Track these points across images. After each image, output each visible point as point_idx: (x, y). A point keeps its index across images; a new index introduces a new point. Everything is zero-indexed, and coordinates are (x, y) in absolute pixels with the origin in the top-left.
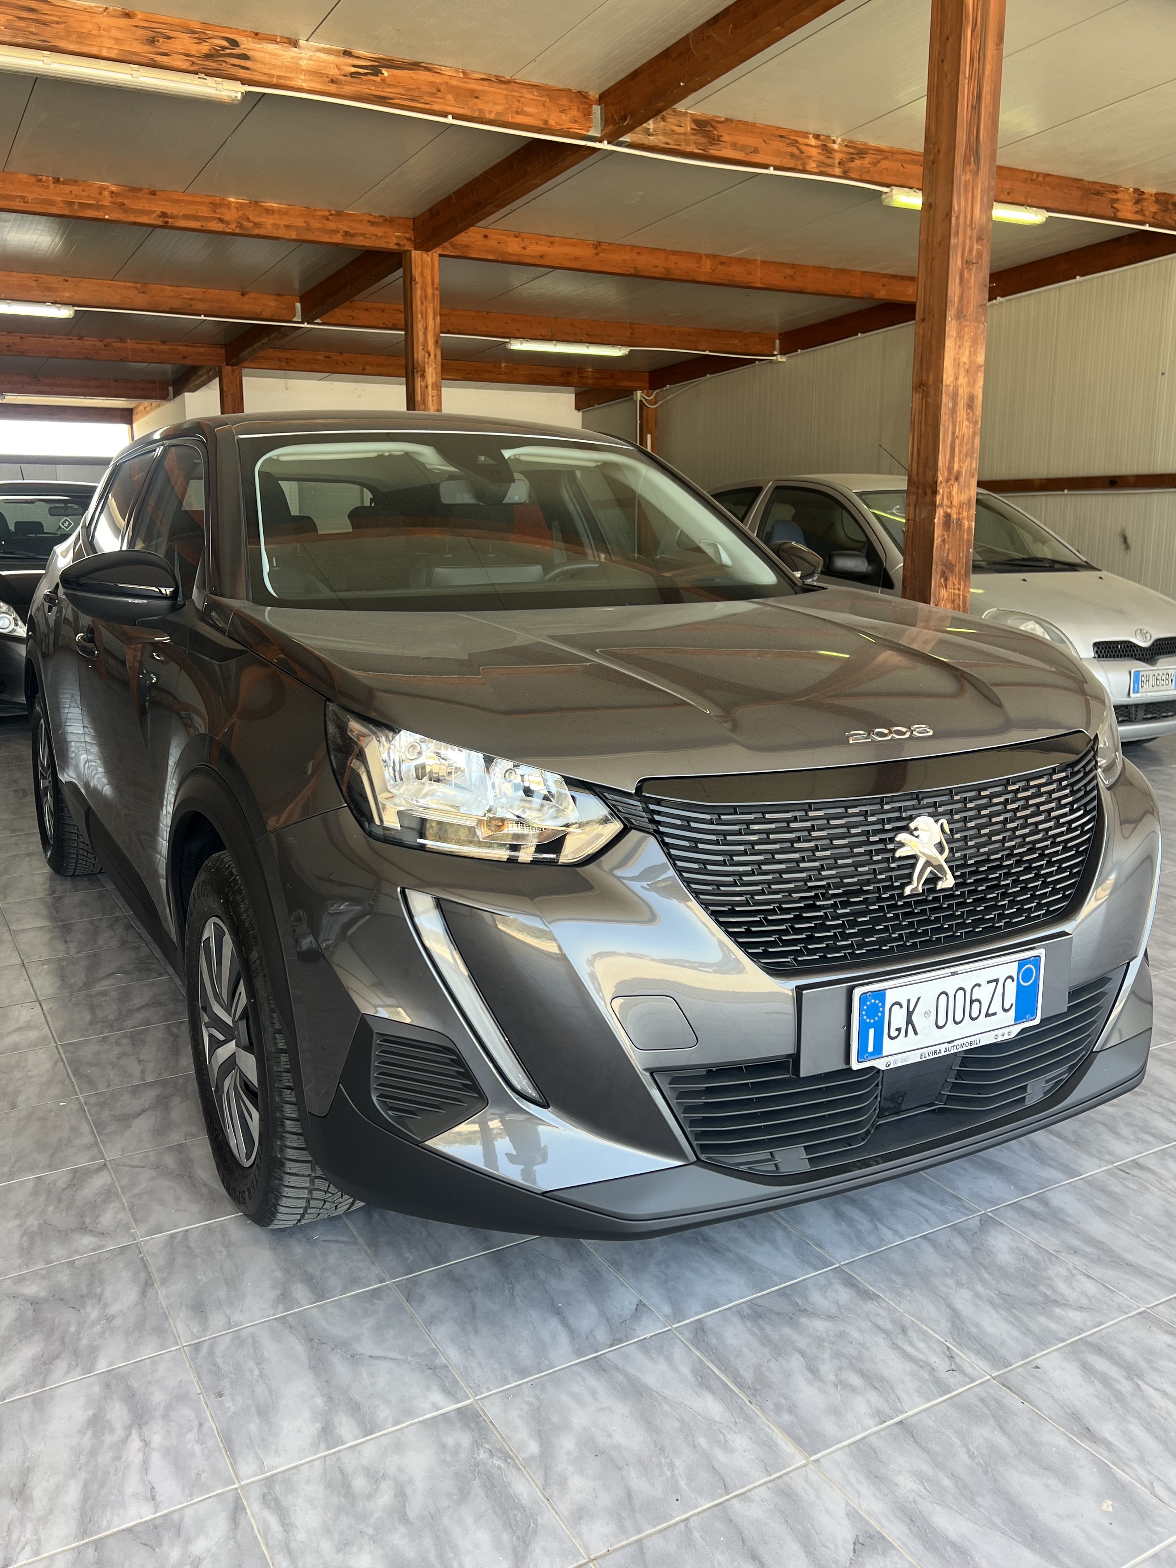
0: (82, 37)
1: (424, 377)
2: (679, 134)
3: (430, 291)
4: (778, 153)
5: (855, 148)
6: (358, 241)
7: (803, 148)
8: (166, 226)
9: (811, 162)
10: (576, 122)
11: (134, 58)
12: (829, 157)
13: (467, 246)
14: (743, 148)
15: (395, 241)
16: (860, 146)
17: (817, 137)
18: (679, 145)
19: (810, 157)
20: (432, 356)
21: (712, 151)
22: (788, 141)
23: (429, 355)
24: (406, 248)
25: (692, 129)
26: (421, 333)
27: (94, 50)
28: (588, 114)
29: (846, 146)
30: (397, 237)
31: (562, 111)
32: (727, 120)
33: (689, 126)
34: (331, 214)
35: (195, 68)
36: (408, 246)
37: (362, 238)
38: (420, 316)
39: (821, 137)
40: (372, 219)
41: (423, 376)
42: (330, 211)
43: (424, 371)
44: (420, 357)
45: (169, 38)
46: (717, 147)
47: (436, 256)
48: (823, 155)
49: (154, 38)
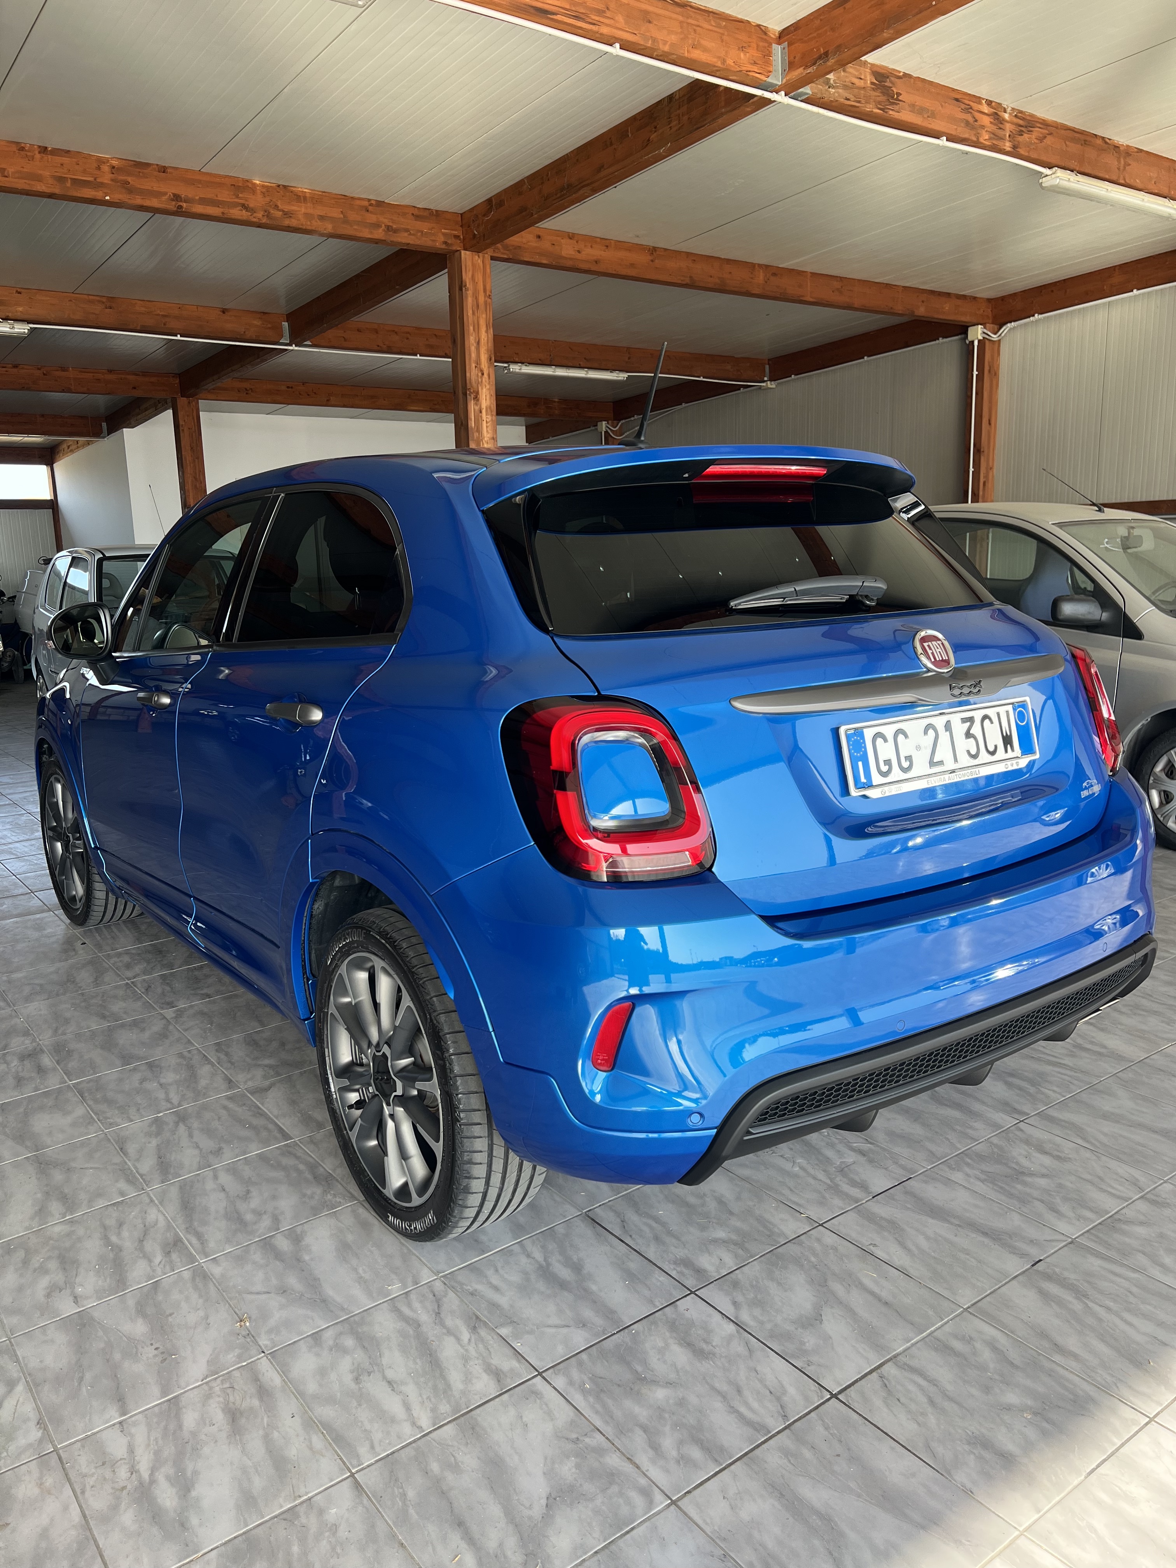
1: (478, 400)
2: (860, 88)
3: (481, 299)
4: (952, 119)
5: (1023, 119)
6: (404, 239)
7: (977, 115)
8: (179, 212)
9: (984, 132)
10: (755, 63)
12: (1001, 129)
13: (520, 247)
14: (921, 111)
15: (442, 239)
16: (1028, 118)
17: (989, 103)
18: (859, 102)
19: (983, 127)
20: (486, 375)
21: (891, 112)
22: (963, 106)
23: (483, 374)
24: (454, 248)
25: (872, 83)
26: (473, 348)
28: (767, 55)
29: (1016, 116)
30: (444, 234)
31: (742, 48)
32: (905, 75)
33: (869, 78)
34: (371, 205)
36: (457, 245)
37: (406, 234)
38: (471, 328)
39: (993, 104)
40: (416, 212)
41: (476, 398)
42: (369, 200)
43: (477, 393)
44: (473, 378)
46: (896, 107)
47: (488, 257)
48: (995, 124)
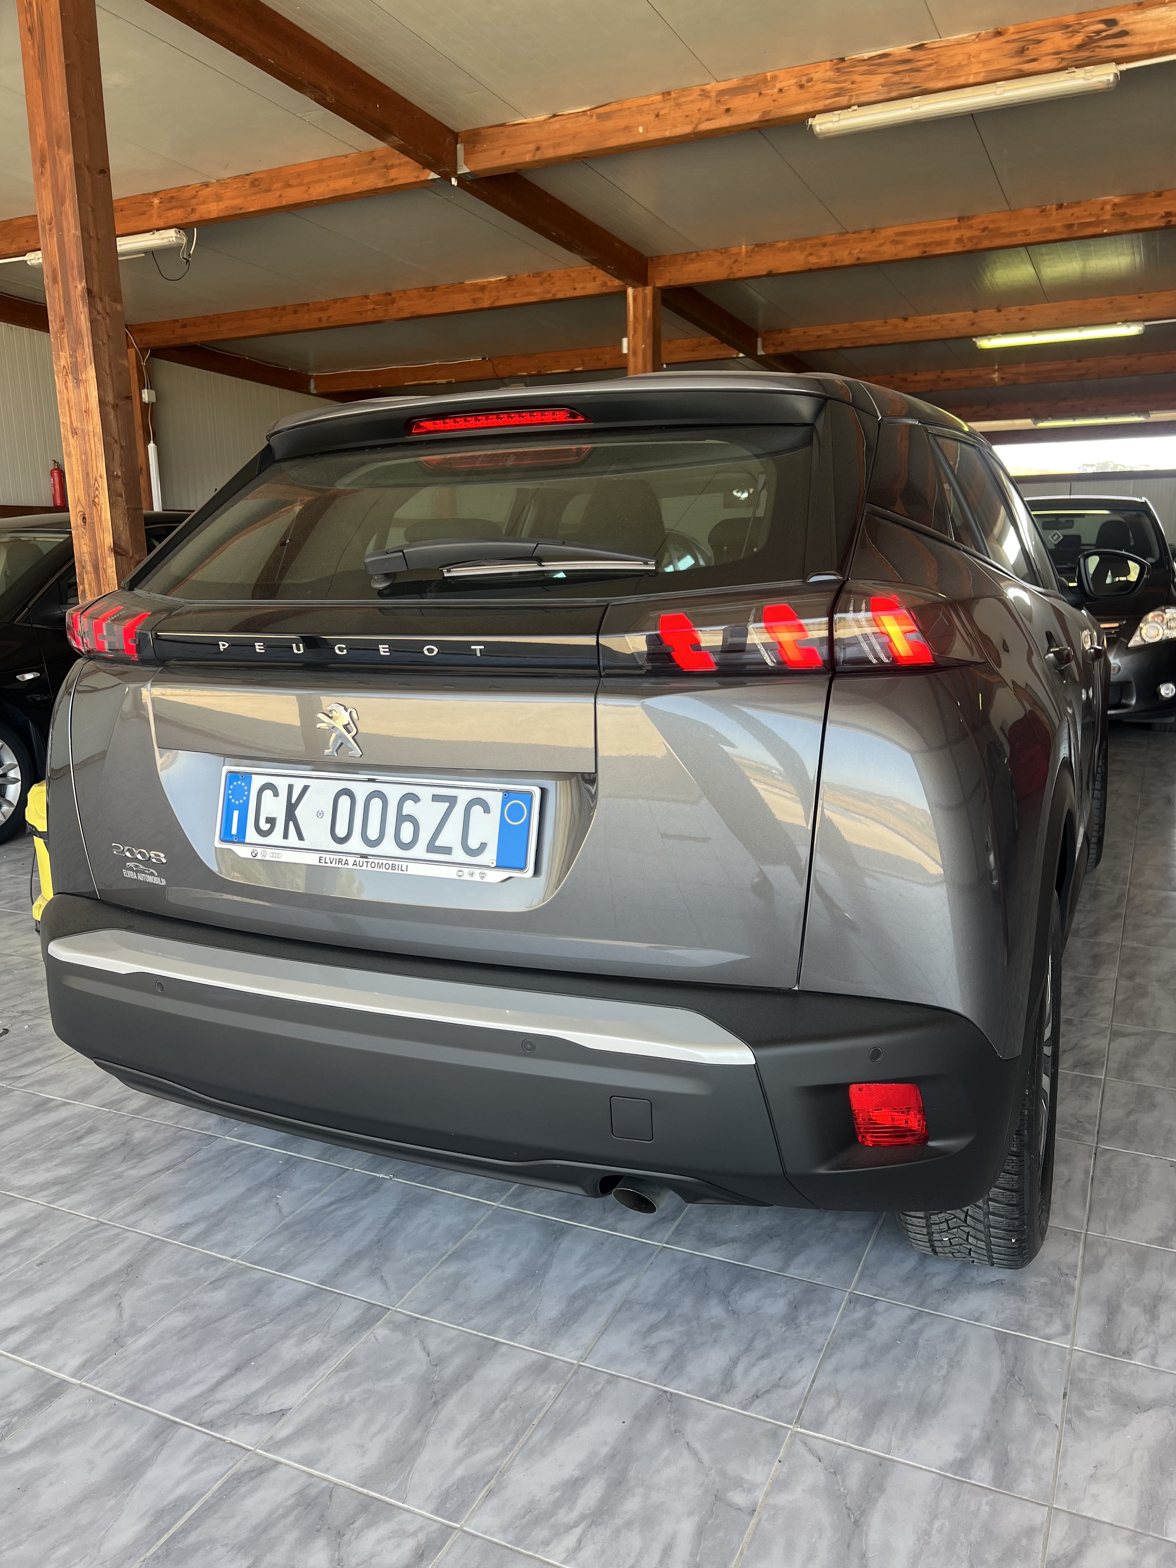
0: (952, 71)
11: (1000, 75)
27: (961, 81)
35: (1064, 64)
45: (1039, 42)
49: (1023, 48)
